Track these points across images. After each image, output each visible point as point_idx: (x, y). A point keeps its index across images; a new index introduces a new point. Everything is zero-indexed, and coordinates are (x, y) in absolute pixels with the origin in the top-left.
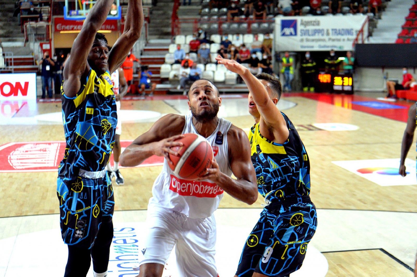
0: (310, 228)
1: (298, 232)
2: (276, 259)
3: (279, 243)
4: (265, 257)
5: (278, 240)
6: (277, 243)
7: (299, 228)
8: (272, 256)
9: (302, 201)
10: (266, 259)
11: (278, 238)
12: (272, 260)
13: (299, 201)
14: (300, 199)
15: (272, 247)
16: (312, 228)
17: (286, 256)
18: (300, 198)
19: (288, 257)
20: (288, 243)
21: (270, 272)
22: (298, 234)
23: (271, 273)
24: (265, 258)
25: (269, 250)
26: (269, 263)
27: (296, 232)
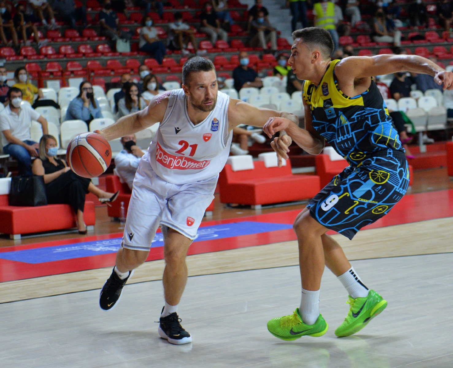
0: (395, 191)
1: (377, 191)
2: (338, 211)
3: (348, 196)
4: (327, 203)
5: (348, 192)
6: (347, 195)
7: (380, 187)
8: (335, 206)
9: (393, 154)
10: (326, 207)
11: (349, 190)
12: (333, 210)
13: (389, 154)
14: (391, 152)
15: (339, 196)
16: (398, 191)
17: (351, 212)
18: (391, 150)
19: (354, 213)
20: (360, 199)
21: (326, 222)
22: (376, 193)
23: (327, 224)
24: (327, 205)
25: (334, 199)
26: (328, 212)
27: (375, 191)
